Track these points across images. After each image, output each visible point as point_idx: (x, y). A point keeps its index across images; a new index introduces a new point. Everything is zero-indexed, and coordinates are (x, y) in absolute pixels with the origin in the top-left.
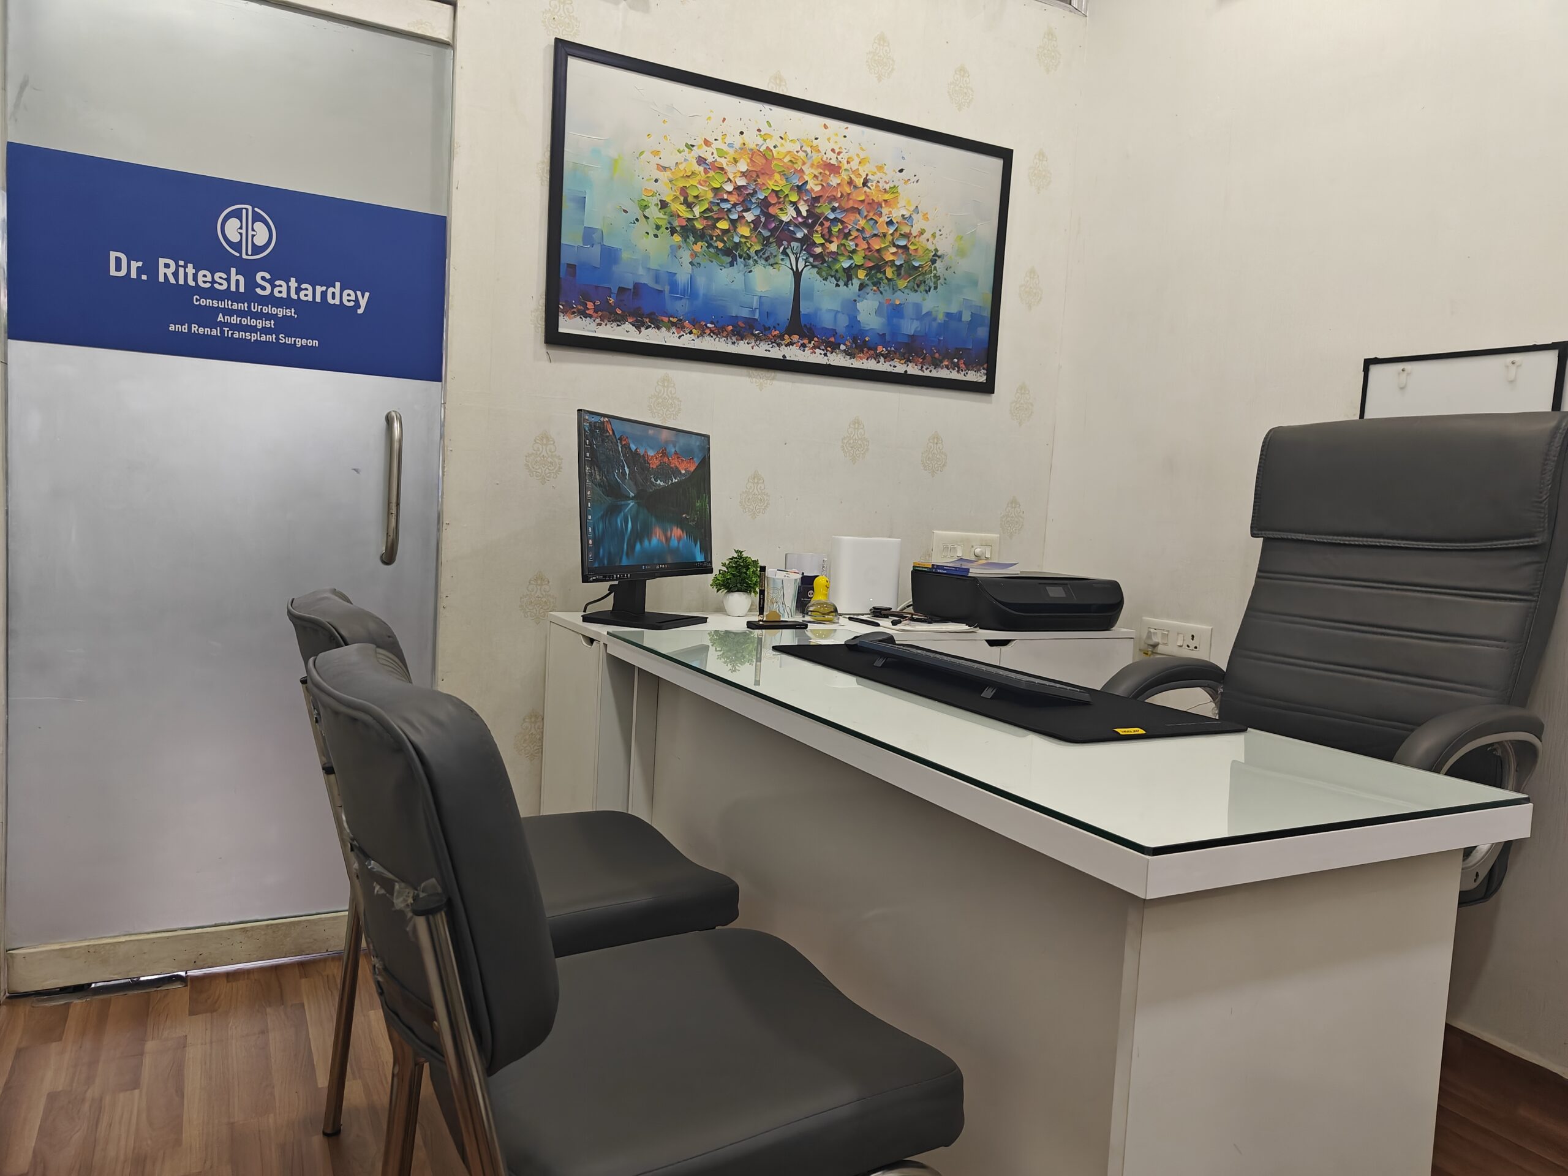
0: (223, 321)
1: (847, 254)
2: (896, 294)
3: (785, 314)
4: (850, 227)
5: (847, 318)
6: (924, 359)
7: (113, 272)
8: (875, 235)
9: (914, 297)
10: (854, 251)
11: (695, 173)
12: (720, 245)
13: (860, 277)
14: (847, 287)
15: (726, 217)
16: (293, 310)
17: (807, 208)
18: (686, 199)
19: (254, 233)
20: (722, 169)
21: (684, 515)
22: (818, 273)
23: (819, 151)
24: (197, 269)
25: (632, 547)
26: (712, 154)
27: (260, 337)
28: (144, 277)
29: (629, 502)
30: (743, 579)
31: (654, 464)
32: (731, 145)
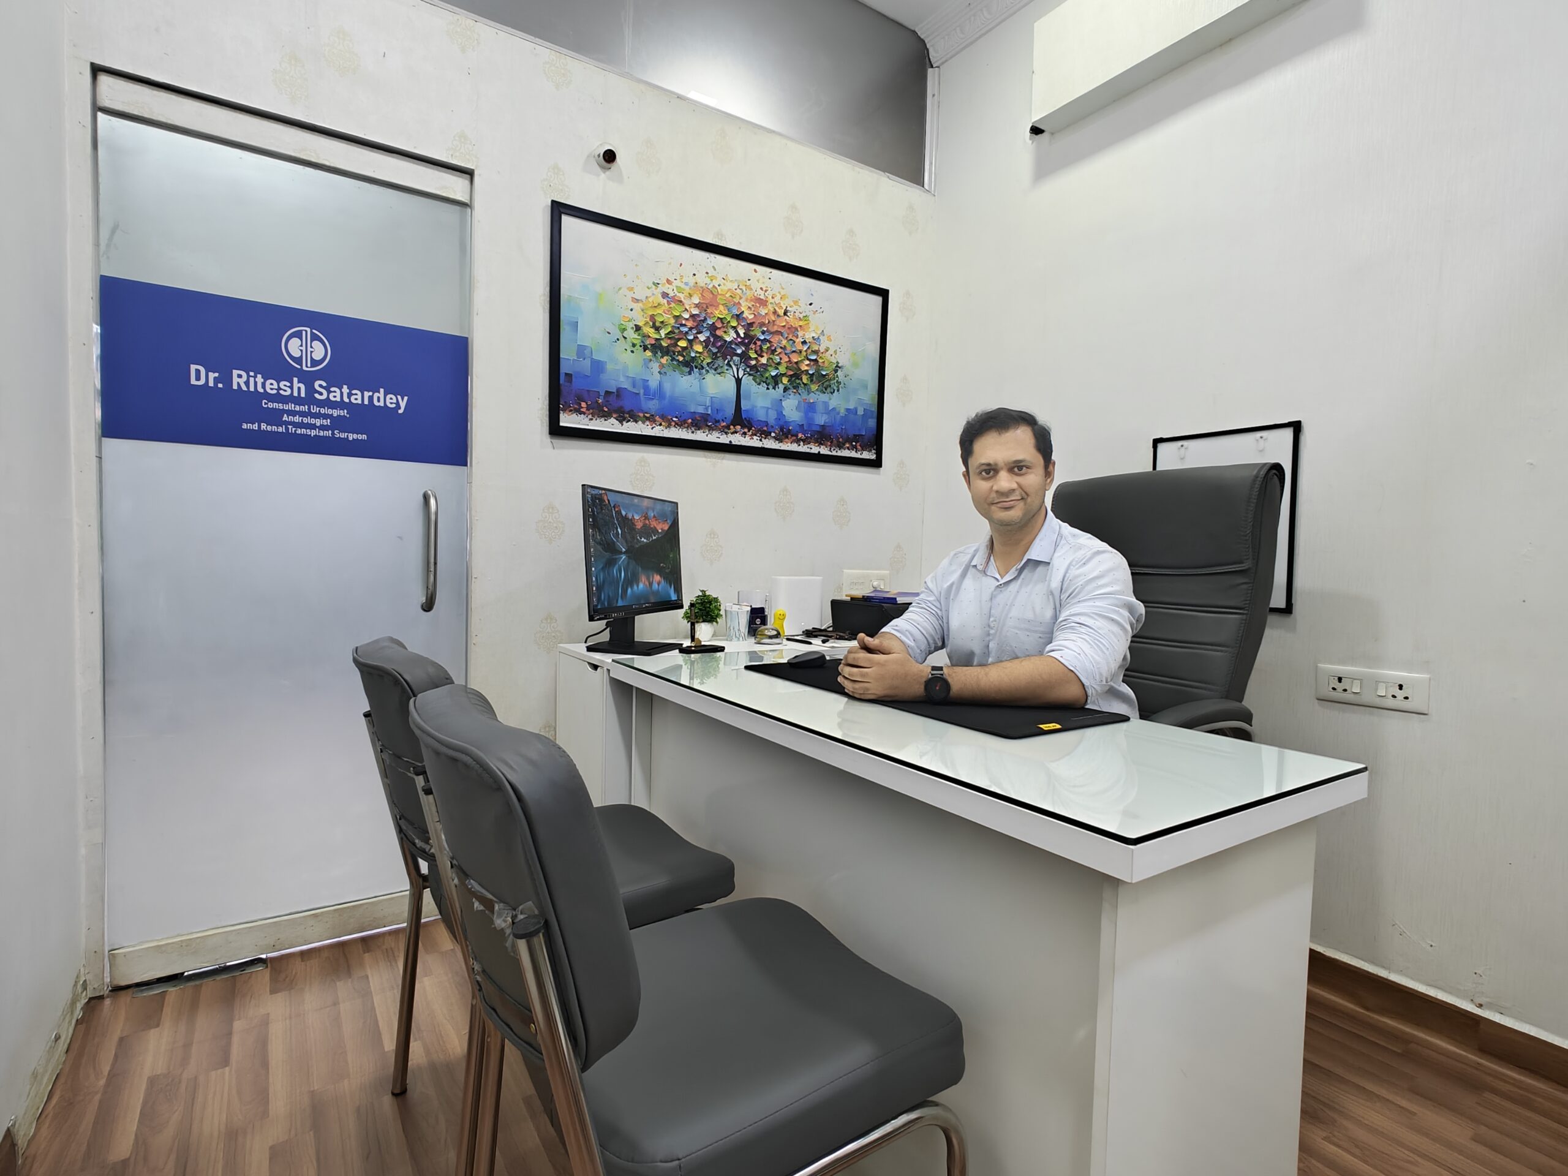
0: (287, 420)
1: (773, 365)
2: (810, 395)
3: (730, 411)
4: (776, 345)
5: (776, 412)
6: (831, 442)
7: (193, 382)
8: (794, 352)
9: (823, 397)
10: (779, 364)
11: (661, 305)
12: (681, 359)
13: (784, 382)
14: (775, 390)
15: (684, 337)
16: (345, 411)
17: (744, 331)
18: (654, 324)
19: (312, 350)
20: (681, 301)
21: (662, 565)
22: (753, 379)
23: (751, 289)
24: (265, 379)
25: (625, 591)
26: (673, 290)
27: (319, 432)
28: (220, 385)
29: (622, 556)
30: (709, 611)
31: (639, 525)
32: (686, 284)
